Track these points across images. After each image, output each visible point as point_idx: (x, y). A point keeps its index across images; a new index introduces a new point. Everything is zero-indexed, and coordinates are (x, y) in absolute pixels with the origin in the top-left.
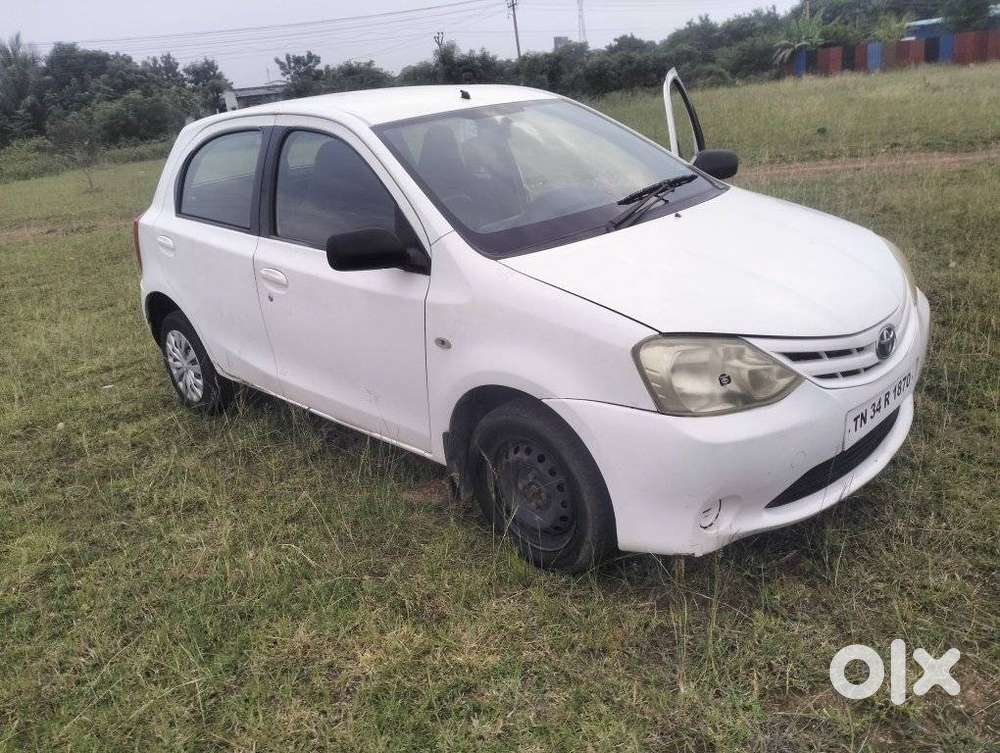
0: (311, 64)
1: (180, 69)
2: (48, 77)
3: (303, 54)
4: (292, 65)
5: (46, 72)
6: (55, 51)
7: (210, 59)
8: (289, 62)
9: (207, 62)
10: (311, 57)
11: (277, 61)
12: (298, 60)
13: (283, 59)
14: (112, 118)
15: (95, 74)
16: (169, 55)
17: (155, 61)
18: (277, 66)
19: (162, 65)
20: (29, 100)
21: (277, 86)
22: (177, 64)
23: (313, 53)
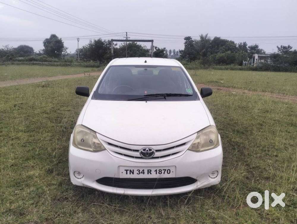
0: (288, 49)
1: (247, 47)
2: (210, 45)
3: (287, 46)
4: (282, 48)
5: (211, 44)
6: (215, 39)
7: (257, 45)
8: (281, 48)
9: (256, 45)
10: (289, 47)
11: (278, 47)
12: (285, 48)
13: (280, 47)
14: (221, 58)
15: (222, 46)
16: (246, 42)
17: (241, 43)
18: (277, 49)
19: (243, 45)
20: (204, 50)
21: (269, 54)
22: (247, 45)
23: (290, 46)
